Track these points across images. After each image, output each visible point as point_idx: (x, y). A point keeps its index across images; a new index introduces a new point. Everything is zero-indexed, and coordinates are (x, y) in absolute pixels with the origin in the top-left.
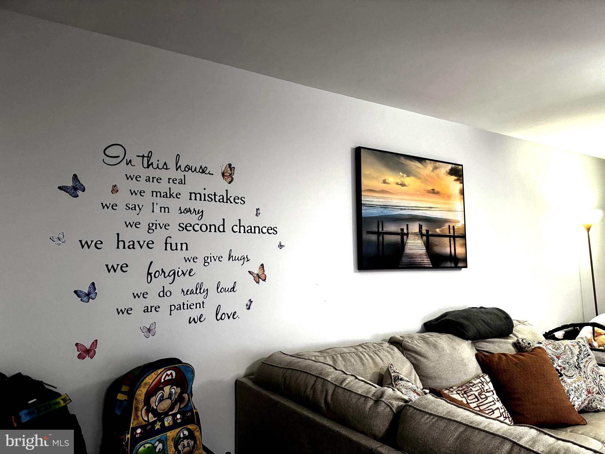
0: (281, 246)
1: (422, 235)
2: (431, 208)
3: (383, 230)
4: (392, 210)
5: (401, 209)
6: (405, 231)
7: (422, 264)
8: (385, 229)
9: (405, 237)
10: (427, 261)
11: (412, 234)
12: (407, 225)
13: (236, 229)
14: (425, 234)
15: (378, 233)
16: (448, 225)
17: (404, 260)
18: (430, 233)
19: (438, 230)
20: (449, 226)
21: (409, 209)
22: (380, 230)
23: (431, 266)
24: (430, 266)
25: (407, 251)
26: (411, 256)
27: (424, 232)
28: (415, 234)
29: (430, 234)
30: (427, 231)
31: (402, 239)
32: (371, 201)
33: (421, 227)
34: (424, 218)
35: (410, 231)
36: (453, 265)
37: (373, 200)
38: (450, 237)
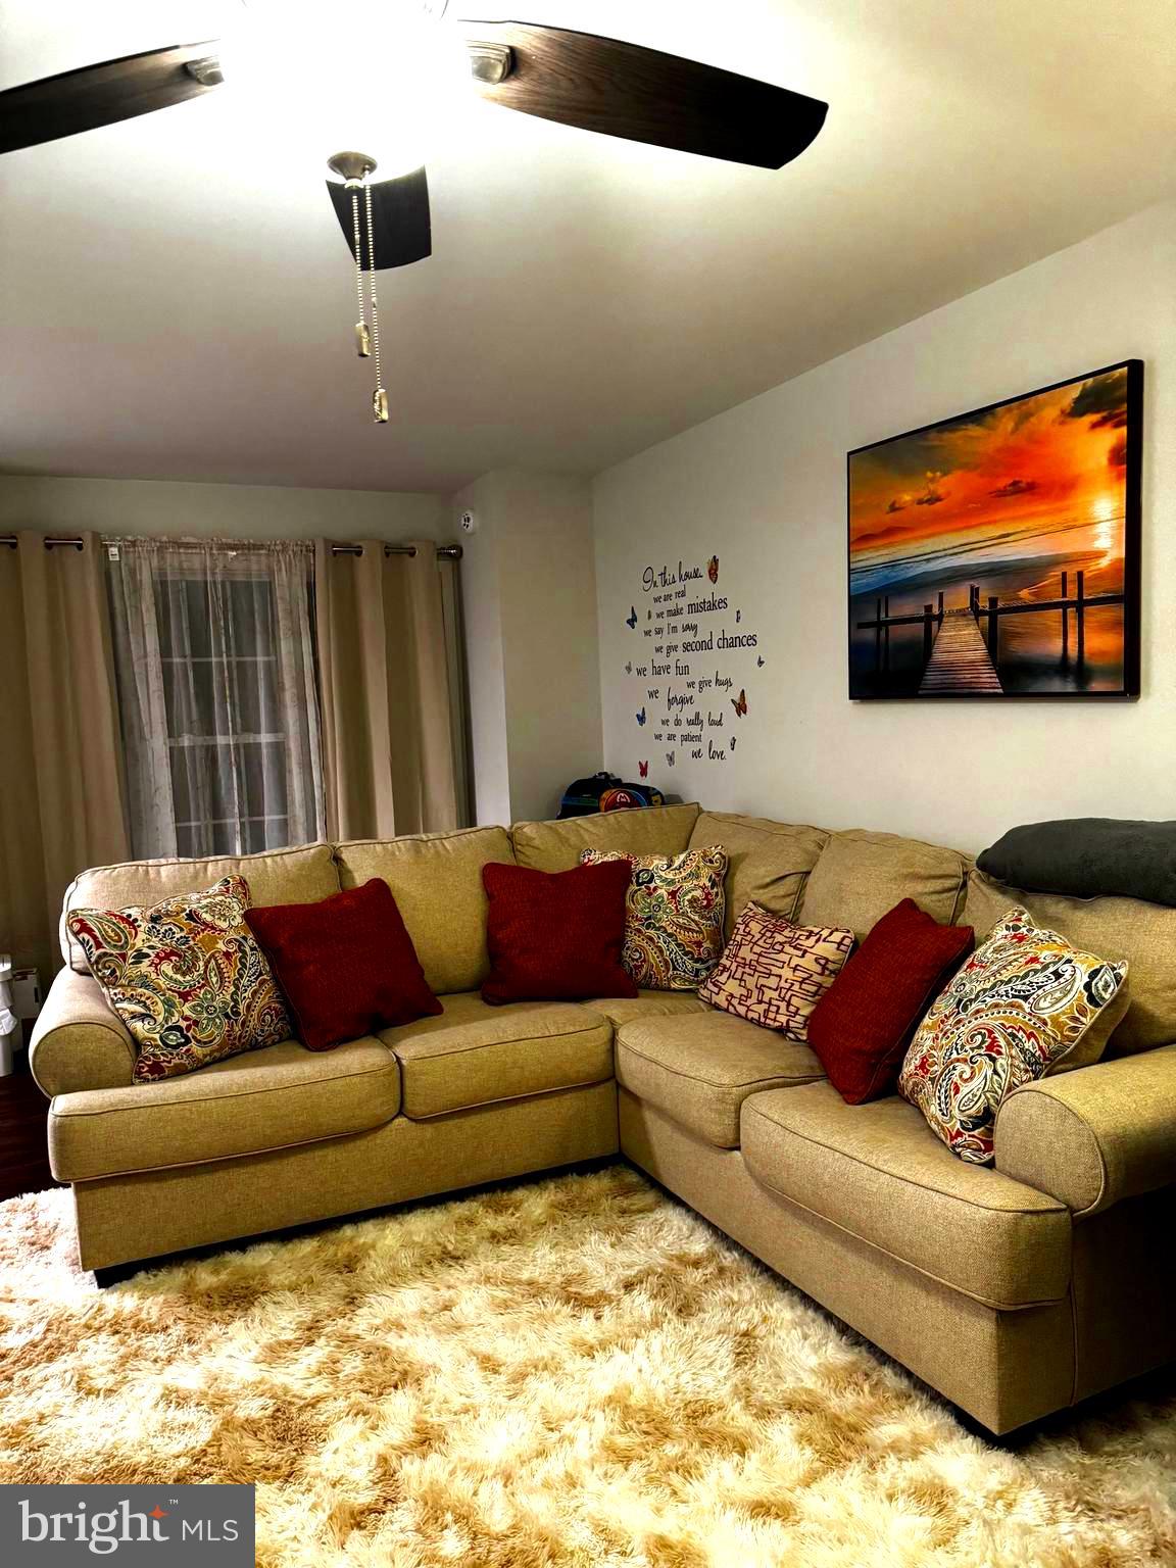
0: (761, 663)
1: (977, 613)
2: (1008, 535)
3: (887, 616)
4: (908, 568)
5: (928, 560)
6: (936, 611)
7: (973, 685)
8: (892, 615)
9: (935, 624)
10: (988, 678)
11: (951, 614)
12: (941, 595)
13: (721, 645)
14: (987, 609)
15: (879, 625)
16: (1059, 573)
17: (932, 678)
18: (1000, 605)
19: (1024, 593)
20: (1064, 574)
21: (946, 556)
22: (883, 615)
23: (1000, 691)
24: (996, 690)
25: (938, 656)
26: (949, 668)
27: (984, 604)
28: (962, 613)
29: (1001, 609)
30: (993, 601)
31: (928, 630)
32: (867, 560)
33: (975, 592)
34: (986, 568)
35: (946, 609)
36: (1071, 688)
37: (870, 555)
38: (1064, 606)
